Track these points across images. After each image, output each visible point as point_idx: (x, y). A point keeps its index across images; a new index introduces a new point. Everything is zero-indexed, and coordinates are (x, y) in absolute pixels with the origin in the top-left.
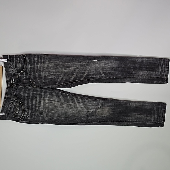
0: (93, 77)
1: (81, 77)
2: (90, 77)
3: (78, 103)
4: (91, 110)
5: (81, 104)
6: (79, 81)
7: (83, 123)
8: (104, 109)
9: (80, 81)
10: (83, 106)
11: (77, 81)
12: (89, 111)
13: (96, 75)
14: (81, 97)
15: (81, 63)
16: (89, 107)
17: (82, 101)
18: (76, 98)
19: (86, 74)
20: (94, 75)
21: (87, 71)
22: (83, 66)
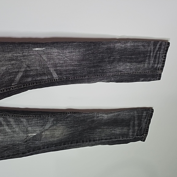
0: (36, 80)
1: (12, 81)
2: (30, 79)
3: (8, 125)
4: (32, 133)
5: (14, 126)
6: (7, 90)
7: (19, 154)
8: (55, 129)
9: (9, 89)
10: (17, 129)
11: (4, 90)
12: (29, 135)
13: (41, 75)
14: (12, 116)
15: (10, 55)
16: (30, 129)
17: (15, 122)
18: (4, 118)
19: (20, 75)
20: (37, 75)
21: (23, 70)
22: (13, 60)
